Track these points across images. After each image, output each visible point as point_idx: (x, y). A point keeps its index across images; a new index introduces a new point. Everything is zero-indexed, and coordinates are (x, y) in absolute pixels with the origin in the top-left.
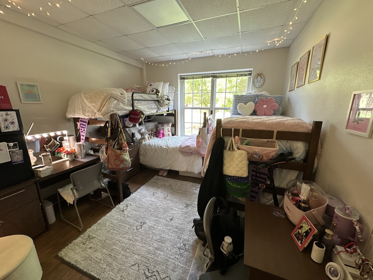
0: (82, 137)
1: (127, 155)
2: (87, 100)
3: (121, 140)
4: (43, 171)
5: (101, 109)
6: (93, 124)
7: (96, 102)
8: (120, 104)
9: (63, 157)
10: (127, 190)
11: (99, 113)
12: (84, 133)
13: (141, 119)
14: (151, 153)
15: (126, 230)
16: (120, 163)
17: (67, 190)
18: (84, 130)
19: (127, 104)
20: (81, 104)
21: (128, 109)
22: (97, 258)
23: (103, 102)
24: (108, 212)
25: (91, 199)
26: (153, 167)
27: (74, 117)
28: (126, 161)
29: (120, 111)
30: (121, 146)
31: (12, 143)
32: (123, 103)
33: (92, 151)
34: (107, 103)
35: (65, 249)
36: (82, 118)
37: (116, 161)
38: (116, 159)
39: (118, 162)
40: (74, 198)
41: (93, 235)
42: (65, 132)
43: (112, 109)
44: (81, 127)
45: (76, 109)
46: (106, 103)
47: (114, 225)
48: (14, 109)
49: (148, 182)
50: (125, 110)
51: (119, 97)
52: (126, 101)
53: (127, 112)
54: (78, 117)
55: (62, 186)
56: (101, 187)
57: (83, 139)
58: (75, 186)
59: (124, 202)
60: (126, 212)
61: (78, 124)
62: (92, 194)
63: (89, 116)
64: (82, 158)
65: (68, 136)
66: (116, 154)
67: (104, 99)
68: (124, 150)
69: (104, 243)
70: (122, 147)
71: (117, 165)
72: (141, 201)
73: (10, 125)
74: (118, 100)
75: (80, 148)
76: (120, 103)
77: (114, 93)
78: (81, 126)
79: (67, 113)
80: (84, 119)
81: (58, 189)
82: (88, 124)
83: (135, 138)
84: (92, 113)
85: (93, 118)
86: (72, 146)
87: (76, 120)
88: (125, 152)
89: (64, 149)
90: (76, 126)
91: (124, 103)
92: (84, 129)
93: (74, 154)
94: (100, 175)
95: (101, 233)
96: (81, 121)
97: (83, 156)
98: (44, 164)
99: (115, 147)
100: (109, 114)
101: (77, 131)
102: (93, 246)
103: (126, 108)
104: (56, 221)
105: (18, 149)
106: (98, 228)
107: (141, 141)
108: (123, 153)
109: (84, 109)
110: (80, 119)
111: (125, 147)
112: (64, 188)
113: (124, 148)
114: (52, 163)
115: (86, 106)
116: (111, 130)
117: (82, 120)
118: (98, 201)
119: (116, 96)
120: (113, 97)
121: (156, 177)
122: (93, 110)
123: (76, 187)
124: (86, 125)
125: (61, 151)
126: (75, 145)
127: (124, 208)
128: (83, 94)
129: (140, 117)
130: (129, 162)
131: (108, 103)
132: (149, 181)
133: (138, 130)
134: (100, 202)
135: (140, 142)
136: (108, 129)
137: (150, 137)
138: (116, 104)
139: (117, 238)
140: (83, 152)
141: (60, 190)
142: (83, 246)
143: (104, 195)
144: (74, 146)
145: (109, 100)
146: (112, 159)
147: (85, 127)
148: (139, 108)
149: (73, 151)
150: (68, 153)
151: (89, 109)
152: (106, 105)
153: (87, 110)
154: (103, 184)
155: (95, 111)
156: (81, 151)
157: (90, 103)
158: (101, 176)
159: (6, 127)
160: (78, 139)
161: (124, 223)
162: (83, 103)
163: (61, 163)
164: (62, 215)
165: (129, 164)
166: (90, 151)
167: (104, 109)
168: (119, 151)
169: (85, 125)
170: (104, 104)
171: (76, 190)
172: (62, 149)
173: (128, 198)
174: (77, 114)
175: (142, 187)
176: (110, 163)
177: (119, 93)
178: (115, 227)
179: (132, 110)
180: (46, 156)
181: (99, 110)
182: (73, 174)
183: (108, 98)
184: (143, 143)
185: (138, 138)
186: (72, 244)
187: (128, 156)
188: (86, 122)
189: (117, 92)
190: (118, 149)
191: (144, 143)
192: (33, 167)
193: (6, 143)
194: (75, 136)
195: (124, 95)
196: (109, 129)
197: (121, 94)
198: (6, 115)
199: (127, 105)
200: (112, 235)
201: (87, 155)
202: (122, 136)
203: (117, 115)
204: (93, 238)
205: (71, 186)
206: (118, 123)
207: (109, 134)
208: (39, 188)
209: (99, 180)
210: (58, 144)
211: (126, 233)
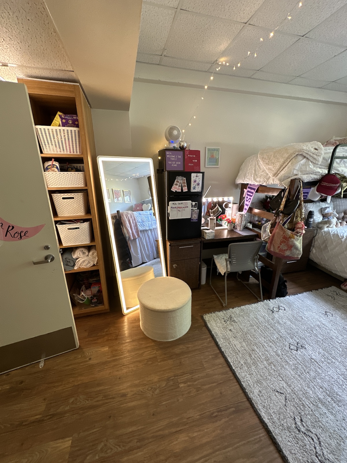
0: (245, 207)
1: (299, 240)
2: (264, 161)
3: (297, 217)
4: (208, 233)
5: (279, 172)
6: (263, 192)
7: (273, 163)
8: (310, 165)
9: (223, 224)
10: (283, 287)
11: (274, 178)
12: (249, 202)
13: (340, 190)
14: (337, 248)
15: (273, 338)
16: (286, 248)
17: (221, 259)
18: (250, 199)
19: (320, 165)
20: (255, 167)
21: (321, 172)
22: (235, 346)
23: (284, 163)
24: (254, 303)
25: (237, 278)
26: (333, 272)
27: (243, 183)
28: (297, 248)
29: (307, 175)
30: (294, 226)
31: (194, 203)
32: (315, 163)
33: (251, 225)
34: (290, 163)
35: (209, 315)
36: (251, 185)
37: (282, 244)
38: (281, 242)
39: (283, 247)
40: (226, 270)
41: (235, 319)
42: (231, 199)
43: (295, 172)
44: (248, 195)
45: (247, 173)
46: (288, 164)
47: (259, 322)
48: (201, 171)
49: (317, 290)
50: (315, 173)
51: (312, 154)
52: (321, 159)
53: (318, 177)
54: (248, 183)
55: (218, 254)
56: (254, 270)
57: (246, 209)
58: (230, 258)
59: (275, 300)
60: (276, 315)
61: (245, 191)
62: (240, 273)
63: (260, 181)
64: (240, 231)
65: (233, 203)
66: (285, 236)
67: (288, 158)
68: (297, 233)
69: (245, 336)
70: (295, 228)
71: (281, 250)
72: (301, 311)
73: (196, 186)
74: (307, 158)
75: (242, 218)
76: (310, 163)
77: (305, 148)
78: (248, 193)
79: (237, 178)
80: (254, 185)
81: (214, 255)
82: (257, 192)
83: (312, 220)
84: (264, 178)
85: (264, 184)
86: (233, 216)
87: (244, 186)
88: (297, 236)
89: (226, 217)
90: (242, 193)
91: (317, 162)
92: (250, 197)
93: (234, 224)
94: (256, 255)
95: (243, 321)
96: (249, 188)
97: (242, 228)
98: (209, 227)
99: (286, 226)
100: (289, 180)
101: (242, 198)
102: (234, 331)
103: (319, 170)
104: (205, 284)
105: (196, 208)
106: (241, 314)
107: (320, 226)
108: (295, 237)
109: (257, 173)
110: (249, 186)
111: (300, 228)
112: (218, 255)
113: (298, 230)
114: (215, 228)
115: (259, 170)
116: (286, 201)
117: (250, 186)
118: (244, 284)
119: (307, 152)
120: (301, 155)
121: (333, 288)
122: (268, 174)
123: (230, 260)
124: (254, 193)
125: (223, 218)
126: (237, 214)
127: (275, 309)
128: (260, 155)
129: (339, 187)
130: (299, 251)
131: (292, 164)
132: (320, 290)
133: (319, 208)
134: (246, 286)
135: (318, 227)
136: (282, 200)
137: (340, 223)
138: (303, 165)
139: (260, 339)
140: (243, 224)
141: (215, 257)
142: (224, 323)
143: (252, 280)
144: (235, 215)
145: (293, 159)
146: (278, 240)
147: (252, 194)
148: (341, 171)
149: (234, 220)
150: (229, 222)
151: (262, 173)
152: (287, 167)
153: (260, 174)
154: (256, 268)
155: (270, 175)
156: (242, 222)
157: (266, 165)
158: (256, 257)
159: (194, 187)
160: (241, 209)
161: (272, 328)
162: (257, 166)
163: (220, 230)
164: (210, 281)
165: (299, 254)
166: (249, 224)
167: (283, 172)
168: (289, 232)
169: (252, 193)
170: (284, 166)
171: (230, 262)
172: (224, 217)
173: (282, 298)
174: (247, 179)
175: (305, 293)
176: (274, 246)
177: (312, 147)
178: (260, 325)
179: (326, 175)
180: (212, 220)
181: (275, 175)
182: (232, 245)
183: (293, 157)
184: (324, 229)
185: (316, 219)
186: (215, 314)
187: (301, 242)
188: (254, 189)
189: (309, 147)
190: (288, 229)
191: (326, 229)
192: (202, 228)
193: (191, 201)
194: (238, 205)
195: (319, 151)
196: (284, 200)
197: (316, 149)
198: (196, 177)
199: (321, 167)
200: (255, 332)
201: (246, 228)
202: (299, 212)
203: (301, 181)
204: (234, 321)
205: (226, 256)
206: (299, 192)
207: (282, 207)
208: (202, 248)
209: (254, 261)
210: (220, 211)
211: (273, 342)
